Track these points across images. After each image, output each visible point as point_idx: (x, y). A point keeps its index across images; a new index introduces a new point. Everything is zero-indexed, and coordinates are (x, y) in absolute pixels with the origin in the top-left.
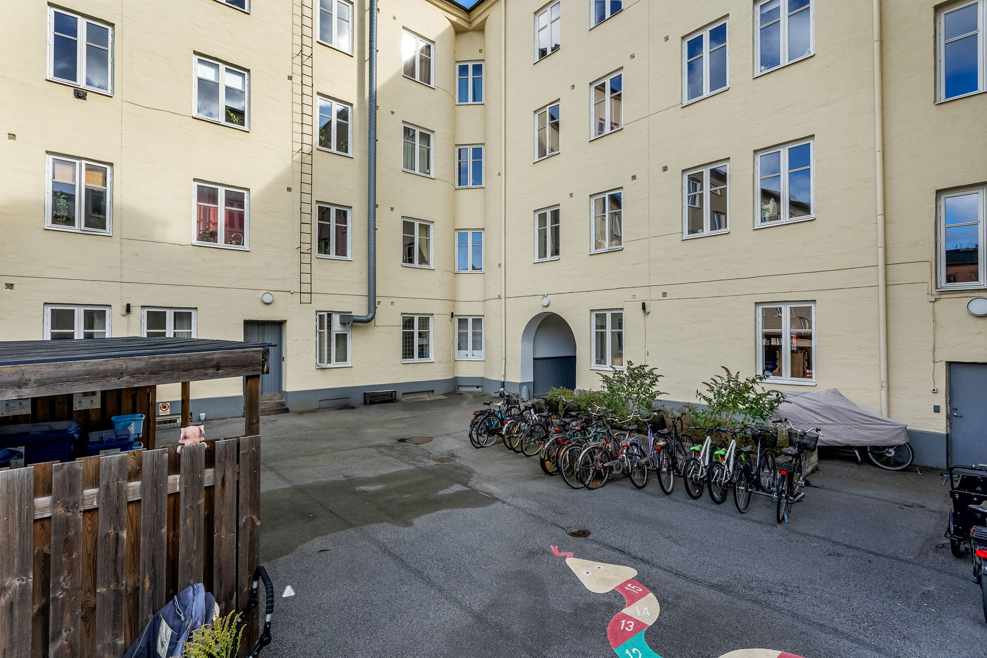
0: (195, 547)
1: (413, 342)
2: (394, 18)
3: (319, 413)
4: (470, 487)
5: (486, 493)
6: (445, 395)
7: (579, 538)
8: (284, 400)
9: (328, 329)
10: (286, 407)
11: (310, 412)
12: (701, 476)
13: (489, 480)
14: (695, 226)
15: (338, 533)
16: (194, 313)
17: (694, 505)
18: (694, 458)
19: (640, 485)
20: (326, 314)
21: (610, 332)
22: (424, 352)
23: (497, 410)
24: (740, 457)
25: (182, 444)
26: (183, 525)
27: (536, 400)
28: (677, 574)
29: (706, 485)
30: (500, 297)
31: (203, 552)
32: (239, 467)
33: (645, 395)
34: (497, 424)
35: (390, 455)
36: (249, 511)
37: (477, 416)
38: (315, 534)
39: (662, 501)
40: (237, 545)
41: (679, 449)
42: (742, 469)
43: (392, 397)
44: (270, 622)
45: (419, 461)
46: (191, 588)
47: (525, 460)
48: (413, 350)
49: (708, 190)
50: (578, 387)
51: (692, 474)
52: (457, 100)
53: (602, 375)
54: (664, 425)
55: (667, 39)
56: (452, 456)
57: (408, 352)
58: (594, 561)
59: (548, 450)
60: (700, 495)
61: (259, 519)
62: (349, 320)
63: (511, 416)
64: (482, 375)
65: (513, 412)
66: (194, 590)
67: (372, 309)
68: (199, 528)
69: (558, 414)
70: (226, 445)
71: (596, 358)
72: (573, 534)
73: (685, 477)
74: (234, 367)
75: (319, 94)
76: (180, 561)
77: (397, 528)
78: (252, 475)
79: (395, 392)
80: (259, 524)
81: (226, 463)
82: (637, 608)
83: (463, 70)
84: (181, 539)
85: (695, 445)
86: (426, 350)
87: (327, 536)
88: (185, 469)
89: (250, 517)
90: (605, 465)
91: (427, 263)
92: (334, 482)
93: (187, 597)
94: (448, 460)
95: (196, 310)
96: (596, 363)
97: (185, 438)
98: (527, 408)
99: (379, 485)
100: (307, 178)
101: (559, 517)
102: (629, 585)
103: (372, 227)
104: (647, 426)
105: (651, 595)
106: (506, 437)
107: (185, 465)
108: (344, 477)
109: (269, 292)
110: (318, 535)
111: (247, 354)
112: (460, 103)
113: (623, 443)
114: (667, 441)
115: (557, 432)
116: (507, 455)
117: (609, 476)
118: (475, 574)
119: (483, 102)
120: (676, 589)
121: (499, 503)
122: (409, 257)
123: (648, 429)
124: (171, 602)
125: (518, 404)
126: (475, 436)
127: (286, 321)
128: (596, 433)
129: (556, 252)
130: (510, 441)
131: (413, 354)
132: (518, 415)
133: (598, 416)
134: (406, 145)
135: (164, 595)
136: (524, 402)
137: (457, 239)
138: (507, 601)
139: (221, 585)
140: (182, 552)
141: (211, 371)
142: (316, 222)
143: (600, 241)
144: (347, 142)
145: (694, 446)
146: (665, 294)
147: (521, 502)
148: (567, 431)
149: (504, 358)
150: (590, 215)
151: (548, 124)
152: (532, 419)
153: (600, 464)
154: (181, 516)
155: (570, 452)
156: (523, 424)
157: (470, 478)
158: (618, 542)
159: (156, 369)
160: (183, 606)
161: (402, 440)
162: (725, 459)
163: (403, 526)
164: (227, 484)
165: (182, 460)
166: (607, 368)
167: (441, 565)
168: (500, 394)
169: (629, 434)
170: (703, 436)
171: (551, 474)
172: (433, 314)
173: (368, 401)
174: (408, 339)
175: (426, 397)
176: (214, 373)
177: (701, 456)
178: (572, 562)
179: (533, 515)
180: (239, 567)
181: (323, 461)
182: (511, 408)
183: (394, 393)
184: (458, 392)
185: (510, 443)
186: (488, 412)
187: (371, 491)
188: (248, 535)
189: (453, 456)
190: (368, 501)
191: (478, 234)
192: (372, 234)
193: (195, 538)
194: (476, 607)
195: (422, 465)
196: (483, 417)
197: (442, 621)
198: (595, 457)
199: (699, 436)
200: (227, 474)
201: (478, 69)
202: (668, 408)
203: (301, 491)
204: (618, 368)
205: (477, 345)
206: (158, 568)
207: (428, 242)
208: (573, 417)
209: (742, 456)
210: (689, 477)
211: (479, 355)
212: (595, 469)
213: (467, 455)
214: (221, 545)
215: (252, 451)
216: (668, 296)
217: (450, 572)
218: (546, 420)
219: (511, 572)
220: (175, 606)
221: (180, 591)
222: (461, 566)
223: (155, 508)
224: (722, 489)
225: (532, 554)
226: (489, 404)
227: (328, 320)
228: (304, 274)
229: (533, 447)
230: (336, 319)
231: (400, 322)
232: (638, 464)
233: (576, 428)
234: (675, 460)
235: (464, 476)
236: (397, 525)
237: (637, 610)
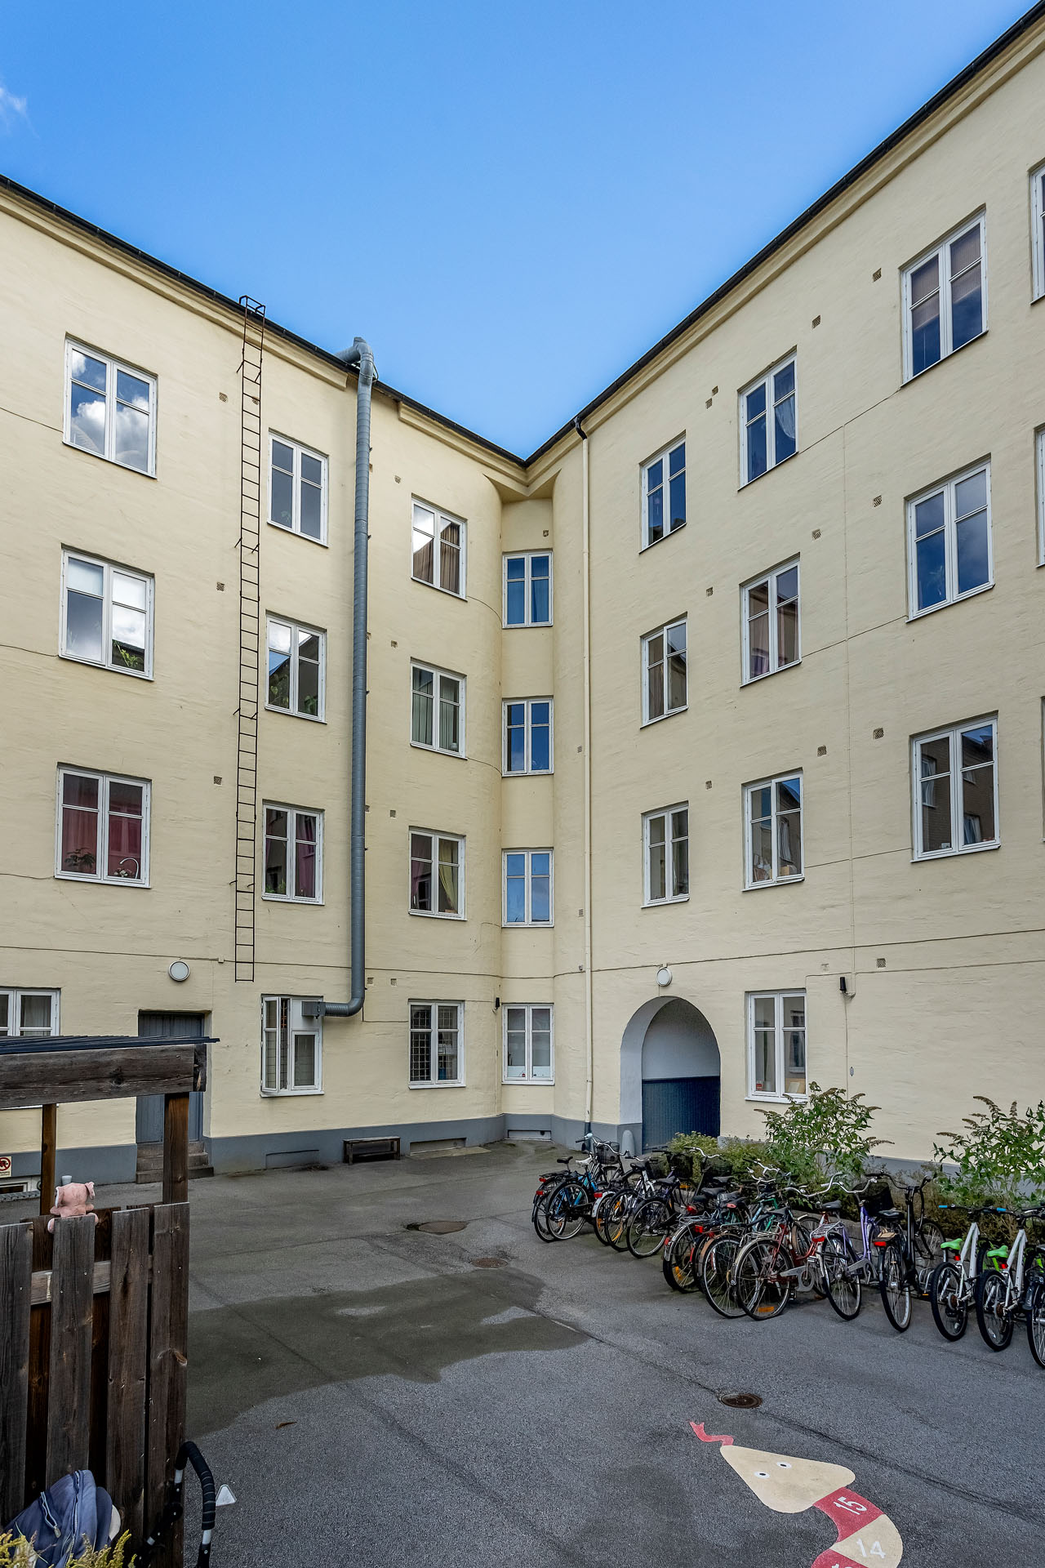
0: (75, 1404)
1: (429, 1051)
2: (398, 480)
3: (265, 1177)
4: (538, 1313)
5: (567, 1323)
6: (485, 1146)
7: (742, 1410)
8: (205, 1153)
9: (282, 1027)
10: (209, 1166)
11: (249, 1174)
12: (962, 1296)
13: (571, 1300)
14: (936, 834)
15: (307, 1392)
16: (55, 998)
17: (951, 1352)
18: (947, 1265)
19: (849, 1313)
20: (278, 999)
21: (782, 1032)
22: (448, 1068)
23: (582, 1172)
24: (1034, 1264)
25: (56, 1216)
26: (56, 1364)
27: (649, 1156)
28: (931, 1481)
29: (973, 1315)
30: (581, 971)
31: (88, 1414)
32: (153, 1259)
33: (850, 1146)
34: (583, 1197)
35: (392, 1253)
36: (168, 1339)
37: (546, 1183)
38: (267, 1393)
39: (893, 1344)
40: (147, 1402)
41: (917, 1247)
42: (1041, 1284)
43: (392, 1149)
44: (209, 1545)
45: (444, 1264)
46: (69, 1477)
47: (634, 1265)
48: (428, 1065)
49: (959, 770)
50: (723, 1134)
51: (947, 1292)
52: (505, 620)
53: (765, 1113)
54: (889, 1204)
55: (878, 501)
56: (503, 1255)
57: (420, 1070)
58: (773, 1452)
59: (677, 1245)
60: (961, 1333)
61: (185, 1355)
62: (316, 1010)
63: (606, 1183)
64: (550, 1112)
65: (609, 1178)
66: (75, 1483)
67: (359, 992)
68: (83, 1369)
69: (692, 1181)
70: (131, 1218)
71: (757, 1080)
72: (730, 1402)
73: (931, 1298)
74: (147, 1077)
75: (268, 612)
76: (49, 1428)
77: (411, 1385)
78: (175, 1275)
79: (398, 1140)
80: (185, 1365)
81: (130, 1252)
82: (860, 1542)
83: (516, 566)
84: (52, 1388)
85: (947, 1239)
86: (451, 1066)
87: (289, 1397)
88: (61, 1263)
89: (171, 1351)
90: (784, 1274)
91: (454, 909)
92: (296, 1299)
93: (64, 1494)
94: (497, 1262)
95: (58, 992)
96: (757, 1090)
97: (63, 1204)
98: (636, 1170)
99: (375, 1305)
100: (247, 760)
101: (703, 1369)
102: (842, 1499)
103: (359, 845)
104: (857, 1203)
105: (884, 1519)
106: (599, 1222)
107: (62, 1253)
108: (315, 1290)
109: (181, 960)
110: (272, 1394)
111: (168, 1054)
112: (509, 626)
113: (815, 1233)
114: (896, 1232)
115: (691, 1213)
116: (602, 1255)
117: (790, 1296)
118: (555, 1472)
119: (550, 622)
120: (931, 1509)
121: (591, 1342)
122: (421, 897)
123: (859, 1208)
124: (35, 1504)
125: (619, 1161)
126: (542, 1221)
127: (210, 1012)
128: (764, 1216)
129: (681, 887)
130: (606, 1229)
131: (429, 1073)
132: (620, 1182)
133: (767, 1184)
134: (417, 700)
135: (22, 1491)
136: (629, 1158)
137: (505, 866)
138: (618, 1524)
139: (119, 1477)
140: (53, 1411)
141: (107, 1084)
142: (262, 837)
143: (761, 866)
144: (316, 697)
145: (945, 1241)
146: (881, 962)
147: (633, 1342)
148: (710, 1211)
149: (590, 1079)
150: (743, 819)
151: (665, 658)
152: (645, 1188)
153: (773, 1273)
154: (53, 1346)
155: (717, 1249)
156: (629, 1199)
157: (537, 1296)
158: (815, 1417)
159: (16, 1079)
160: (57, 1511)
161: (413, 1227)
162: (1007, 1266)
163: (423, 1382)
164: (131, 1289)
165: (57, 1244)
166: (778, 1099)
167: (494, 1453)
168: (584, 1145)
169: (826, 1218)
170: (962, 1223)
171: (683, 1291)
172: (463, 1001)
173: (351, 1156)
174: (420, 1046)
175: (453, 1151)
176: (112, 1087)
177: (962, 1260)
178: (733, 1454)
179: (655, 1366)
180: (151, 1443)
181: (276, 1261)
182: (606, 1169)
183: (395, 1142)
184: (509, 1142)
185: (607, 1234)
186: (566, 1177)
187: (362, 1317)
188: (167, 1385)
189: (505, 1255)
190: (357, 1335)
191: (542, 858)
192: (359, 858)
193: (76, 1387)
194: (561, 1533)
195: (450, 1271)
196: (556, 1186)
197: (502, 1557)
198: (765, 1258)
199: (954, 1224)
200: (132, 1272)
201: (541, 565)
202: (893, 1171)
203: (240, 1315)
204: (799, 1098)
205: (540, 1059)
206: (12, 1441)
207: (454, 872)
208: (721, 1185)
209: (1039, 1261)
210: (941, 1298)
211: (546, 1074)
212: (766, 1281)
213: (530, 1256)
214: (120, 1402)
215: (176, 1230)
216: (889, 966)
217: (510, 1467)
218: (670, 1192)
219: (621, 1470)
220: (43, 1511)
221: (50, 1485)
222: (529, 1456)
223: (10, 1332)
224: (1004, 1322)
225: (657, 1436)
226: (566, 1162)
227: (282, 1010)
228: (242, 928)
229: (648, 1241)
230: (296, 1010)
231: (407, 1015)
232: (843, 1273)
233: (729, 1205)
234: (912, 1266)
235: (526, 1291)
236: (412, 1380)
237: (859, 1546)
